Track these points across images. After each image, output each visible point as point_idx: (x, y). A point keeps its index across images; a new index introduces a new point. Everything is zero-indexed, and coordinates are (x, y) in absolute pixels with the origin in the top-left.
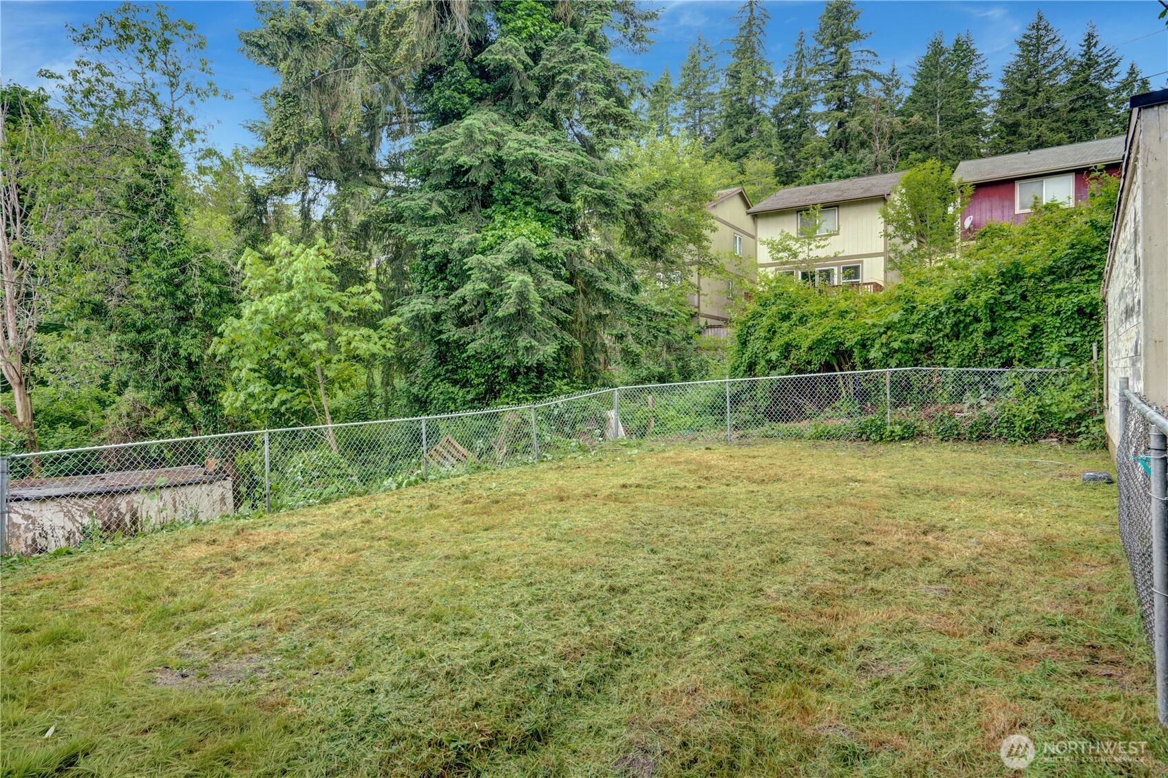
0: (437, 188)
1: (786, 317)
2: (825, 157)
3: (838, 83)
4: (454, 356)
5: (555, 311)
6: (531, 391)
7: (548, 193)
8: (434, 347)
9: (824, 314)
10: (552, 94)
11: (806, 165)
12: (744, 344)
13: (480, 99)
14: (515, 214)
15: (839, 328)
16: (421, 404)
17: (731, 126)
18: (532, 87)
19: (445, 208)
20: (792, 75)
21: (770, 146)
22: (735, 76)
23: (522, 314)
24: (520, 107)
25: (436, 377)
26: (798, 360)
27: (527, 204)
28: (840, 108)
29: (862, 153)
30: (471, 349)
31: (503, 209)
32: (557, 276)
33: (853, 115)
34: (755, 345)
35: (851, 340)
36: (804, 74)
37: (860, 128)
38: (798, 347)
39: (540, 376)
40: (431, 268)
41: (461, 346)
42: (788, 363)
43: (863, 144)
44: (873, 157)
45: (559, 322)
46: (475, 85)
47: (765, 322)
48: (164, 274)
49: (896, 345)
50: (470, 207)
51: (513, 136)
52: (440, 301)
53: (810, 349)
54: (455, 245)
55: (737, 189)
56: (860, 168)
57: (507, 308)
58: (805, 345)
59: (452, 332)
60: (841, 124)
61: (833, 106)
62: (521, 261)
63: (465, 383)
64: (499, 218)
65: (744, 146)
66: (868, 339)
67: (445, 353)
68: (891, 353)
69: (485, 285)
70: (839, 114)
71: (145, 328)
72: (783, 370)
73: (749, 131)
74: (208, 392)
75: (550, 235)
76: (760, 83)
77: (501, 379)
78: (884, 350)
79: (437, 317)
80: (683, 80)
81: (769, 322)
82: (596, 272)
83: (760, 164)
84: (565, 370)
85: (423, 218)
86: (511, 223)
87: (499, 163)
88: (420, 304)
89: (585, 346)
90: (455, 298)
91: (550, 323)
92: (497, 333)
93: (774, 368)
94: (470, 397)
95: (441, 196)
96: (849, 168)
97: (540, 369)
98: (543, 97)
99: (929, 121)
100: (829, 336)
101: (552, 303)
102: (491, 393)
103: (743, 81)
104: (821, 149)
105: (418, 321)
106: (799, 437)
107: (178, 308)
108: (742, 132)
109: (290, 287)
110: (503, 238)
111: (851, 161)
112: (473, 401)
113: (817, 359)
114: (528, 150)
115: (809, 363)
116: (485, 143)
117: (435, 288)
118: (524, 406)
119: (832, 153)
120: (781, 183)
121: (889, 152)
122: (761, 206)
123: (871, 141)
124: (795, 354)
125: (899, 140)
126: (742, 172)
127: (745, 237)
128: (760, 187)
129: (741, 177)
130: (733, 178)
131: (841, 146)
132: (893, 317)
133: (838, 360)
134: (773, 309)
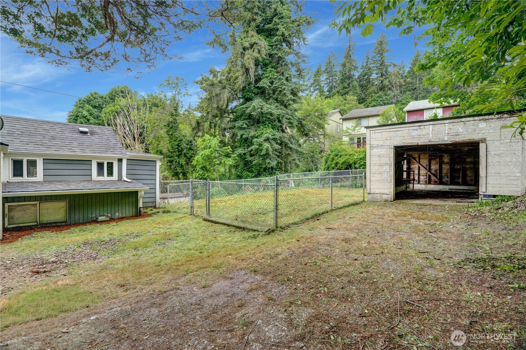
0: (245, 119)
1: (337, 155)
3: (381, 67)
4: (249, 164)
5: (276, 153)
6: (270, 174)
7: (275, 121)
8: (243, 162)
9: (346, 155)
10: (276, 93)
11: (369, 96)
12: (327, 162)
13: (257, 94)
14: (266, 126)
15: (349, 159)
16: (240, 177)
17: (342, 83)
18: (271, 92)
19: (247, 125)
20: (365, 64)
21: (356, 90)
22: (344, 65)
23: (267, 154)
24: (268, 97)
25: (244, 170)
27: (269, 123)
28: (382, 76)
29: (389, 92)
30: (254, 163)
31: (263, 125)
32: (277, 143)
33: (386, 79)
34: (329, 163)
35: (351, 162)
36: (369, 64)
37: (388, 83)
38: (339, 163)
39: (272, 170)
40: (243, 140)
41: (251, 162)
42: (337, 168)
43: (390, 89)
44: (393, 94)
45: (277, 156)
46: (256, 91)
47: (331, 157)
48: (177, 143)
49: (362, 164)
50: (254, 124)
51: (265, 106)
52: (246, 150)
53: (342, 164)
54: (250, 135)
55: (339, 109)
56: (388, 97)
57: (263, 152)
58: (341, 163)
59: (249, 158)
60: (382, 82)
61: (379, 75)
62: (267, 140)
63: (252, 172)
64: (262, 127)
65: (347, 90)
67: (247, 163)
68: (360, 166)
69: (258, 147)
70: (381, 79)
71: (172, 157)
72: (335, 169)
73: (349, 85)
74: (185, 173)
75: (275, 132)
76: (353, 68)
77: (262, 171)
79: (245, 154)
80: (326, 67)
82: (288, 141)
83: (352, 97)
84: (280, 168)
85: (242, 128)
86: (265, 129)
87: (262, 113)
88: (240, 151)
89: (285, 162)
90: (249, 149)
91: (274, 156)
92: (261, 159)
93: (333, 169)
94: (253, 175)
95: (246, 122)
96: (384, 97)
97: (272, 168)
98: (274, 94)
99: (414, 80)
100: (346, 161)
101: (276, 150)
102: (259, 175)
103: (346, 67)
104: (374, 91)
105: (240, 156)
107: (179, 152)
108: (346, 85)
109: (210, 147)
110: (262, 133)
111: (386, 95)
112: (254, 177)
113: (344, 167)
114: (269, 110)
115: (342, 167)
116: (258, 108)
117: (244, 146)
118: (268, 178)
119: (378, 92)
120: (359, 103)
121: (399, 91)
122: (344, 117)
123: (392, 88)
124: (338, 165)
125: (403, 87)
126: (345, 100)
127: (341, 125)
128: (351, 105)
129: (345, 101)
130: (342, 102)
131: (382, 90)
132: (361, 156)
133: (349, 167)
134: (334, 153)
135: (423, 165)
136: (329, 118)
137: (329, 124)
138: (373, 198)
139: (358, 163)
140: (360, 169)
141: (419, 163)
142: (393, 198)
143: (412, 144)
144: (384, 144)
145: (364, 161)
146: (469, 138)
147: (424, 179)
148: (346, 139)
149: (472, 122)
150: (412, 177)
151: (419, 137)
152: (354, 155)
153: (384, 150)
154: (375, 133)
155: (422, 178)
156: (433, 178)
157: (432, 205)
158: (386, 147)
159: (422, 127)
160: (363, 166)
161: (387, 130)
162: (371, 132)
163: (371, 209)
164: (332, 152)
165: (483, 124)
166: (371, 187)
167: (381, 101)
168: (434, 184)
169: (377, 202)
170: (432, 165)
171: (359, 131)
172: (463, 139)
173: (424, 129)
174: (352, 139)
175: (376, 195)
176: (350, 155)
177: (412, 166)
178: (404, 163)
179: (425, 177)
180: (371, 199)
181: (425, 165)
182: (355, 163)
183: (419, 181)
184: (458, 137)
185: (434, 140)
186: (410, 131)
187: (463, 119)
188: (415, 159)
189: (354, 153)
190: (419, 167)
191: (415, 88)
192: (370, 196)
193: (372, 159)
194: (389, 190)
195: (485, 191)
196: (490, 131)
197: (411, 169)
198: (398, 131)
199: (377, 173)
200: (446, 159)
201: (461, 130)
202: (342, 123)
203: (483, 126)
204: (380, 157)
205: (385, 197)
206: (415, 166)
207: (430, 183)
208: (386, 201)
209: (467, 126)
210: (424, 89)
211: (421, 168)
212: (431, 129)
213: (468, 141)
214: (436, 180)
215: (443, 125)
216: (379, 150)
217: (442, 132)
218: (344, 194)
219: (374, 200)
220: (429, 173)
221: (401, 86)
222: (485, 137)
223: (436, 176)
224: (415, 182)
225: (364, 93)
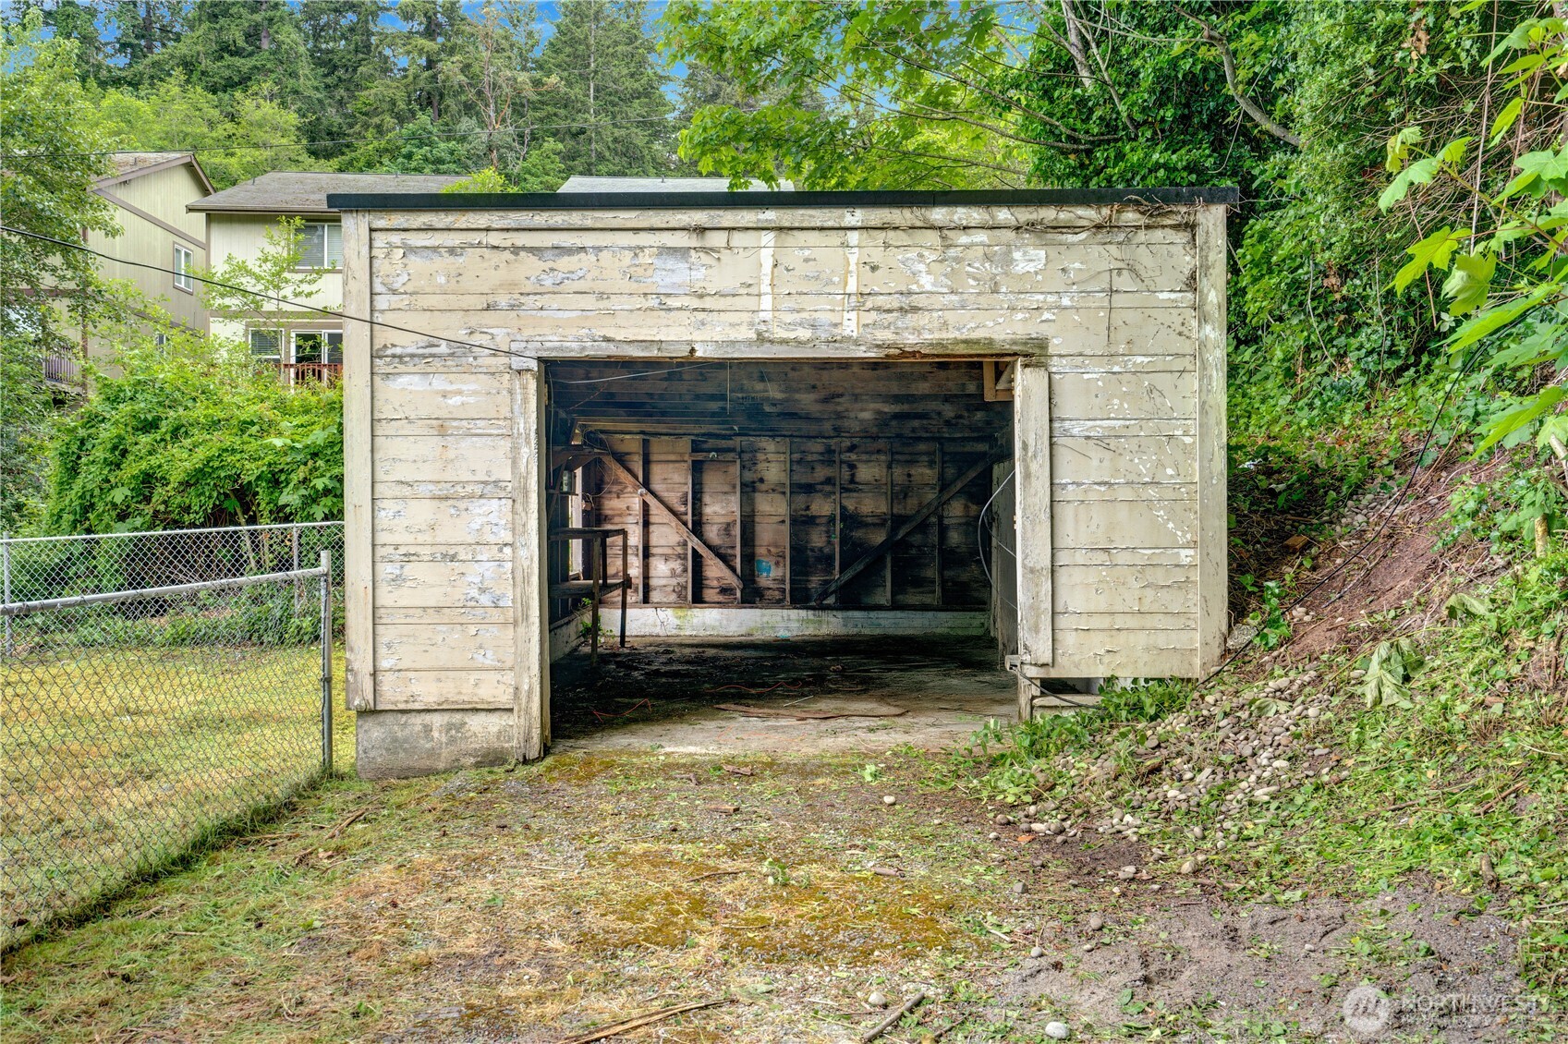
1: (150, 426)
2: (401, 120)
9: (215, 424)
11: (366, 126)
12: (74, 471)
15: (234, 451)
21: (293, 75)
26: (165, 502)
28: (429, 33)
29: (466, 124)
33: (451, 52)
34: (90, 477)
35: (251, 471)
37: (462, 79)
38: (164, 481)
42: (149, 510)
43: (469, 108)
44: (484, 134)
47: (106, 433)
49: (319, 484)
53: (187, 485)
55: (184, 157)
56: (462, 149)
58: (176, 477)
60: (431, 64)
61: (416, 26)
65: (242, 64)
66: (282, 471)
68: (313, 499)
70: (428, 46)
72: (138, 521)
73: (250, 37)
78: (303, 492)
81: (115, 431)
83: (269, 109)
93: (122, 517)
96: (442, 145)
99: (577, 91)
100: (216, 464)
104: (393, 103)
106: (144, 642)
111: (447, 135)
113: (200, 502)
115: (187, 509)
119: (413, 113)
120: (314, 153)
121: (511, 130)
122: (219, 199)
123: (480, 105)
124: (159, 493)
125: (530, 114)
126: (232, 117)
127: (198, 254)
128: (268, 153)
129: (229, 126)
130: (211, 124)
131: (430, 104)
132: (318, 436)
133: (233, 505)
134: (125, 408)
135: (664, 495)
136: (121, 194)
137: (113, 233)
138: (394, 745)
139: (295, 478)
140: (310, 517)
141: (646, 484)
142: (536, 733)
143: (654, 353)
144: (477, 339)
145: (336, 471)
146: (965, 335)
147: (673, 574)
148: (228, 334)
149: (981, 237)
150: (614, 566)
151: (696, 303)
152: (267, 428)
153: (471, 384)
154: (409, 250)
155: (660, 569)
156: (715, 571)
157: (787, 769)
158: (487, 361)
159: (717, 239)
160: (328, 501)
161: (494, 239)
162: (380, 240)
163: (383, 873)
164: (114, 399)
165: (1032, 252)
166: (384, 664)
167: (426, 160)
168: (720, 605)
169: (429, 772)
170: (707, 499)
171: (306, 288)
172: (937, 335)
173: (725, 255)
174: (263, 341)
175: (418, 721)
176: (244, 426)
177: (612, 505)
178: (572, 484)
179: (677, 565)
180: (380, 758)
181: (673, 498)
182: (275, 481)
183: (647, 589)
184: (911, 319)
185: (785, 335)
186: (645, 258)
187: (938, 214)
188: (621, 459)
189: (269, 415)
190: (646, 506)
191: (582, 131)
192: (375, 732)
193: (387, 447)
194: (509, 678)
195: (1047, 658)
196: (1066, 301)
197: (607, 519)
198: (569, 251)
199: (425, 551)
200: (773, 469)
201: (926, 282)
202: (202, 238)
203: (1031, 267)
204: (442, 431)
205: (483, 729)
206: (626, 504)
207: (698, 599)
208: (492, 759)
209: (958, 260)
210: (615, 140)
211: (658, 512)
212: (766, 258)
213: (961, 349)
214: (732, 580)
215: (835, 238)
216: (439, 383)
217: (829, 282)
218: (185, 704)
219: (402, 759)
220: (694, 542)
221: (518, 109)
222: (1045, 330)
223: (725, 559)
224: (631, 598)
225: (341, 103)
